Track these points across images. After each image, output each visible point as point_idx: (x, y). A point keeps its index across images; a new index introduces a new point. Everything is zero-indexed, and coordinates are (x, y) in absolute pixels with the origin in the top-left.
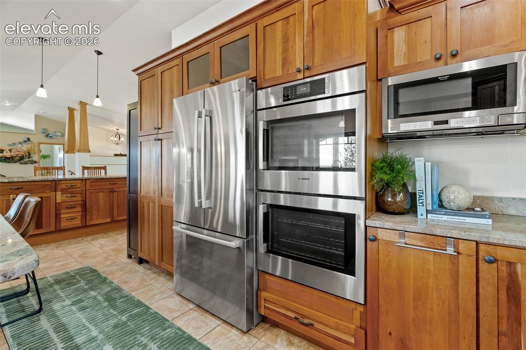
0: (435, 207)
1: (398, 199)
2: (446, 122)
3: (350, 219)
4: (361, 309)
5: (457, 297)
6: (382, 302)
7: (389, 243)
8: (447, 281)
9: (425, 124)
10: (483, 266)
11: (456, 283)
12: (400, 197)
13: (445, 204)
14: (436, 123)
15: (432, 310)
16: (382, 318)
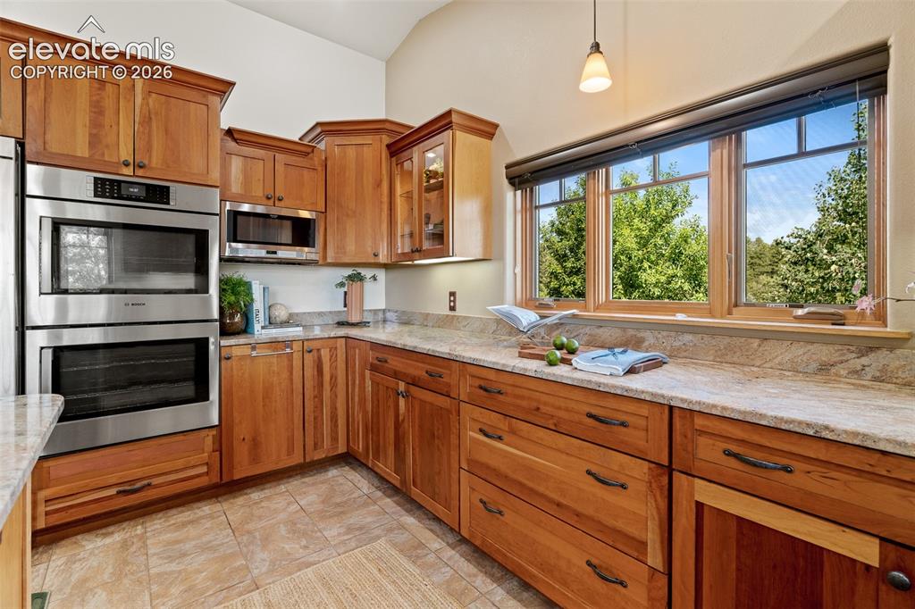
0: (267, 323)
1: (236, 320)
2: (275, 253)
3: (202, 344)
4: (214, 432)
5: (292, 384)
6: (235, 414)
7: (242, 358)
8: (285, 375)
9: (260, 252)
10: (306, 355)
11: (291, 373)
12: (238, 318)
13: (273, 320)
14: (268, 252)
15: (276, 401)
16: (236, 430)
